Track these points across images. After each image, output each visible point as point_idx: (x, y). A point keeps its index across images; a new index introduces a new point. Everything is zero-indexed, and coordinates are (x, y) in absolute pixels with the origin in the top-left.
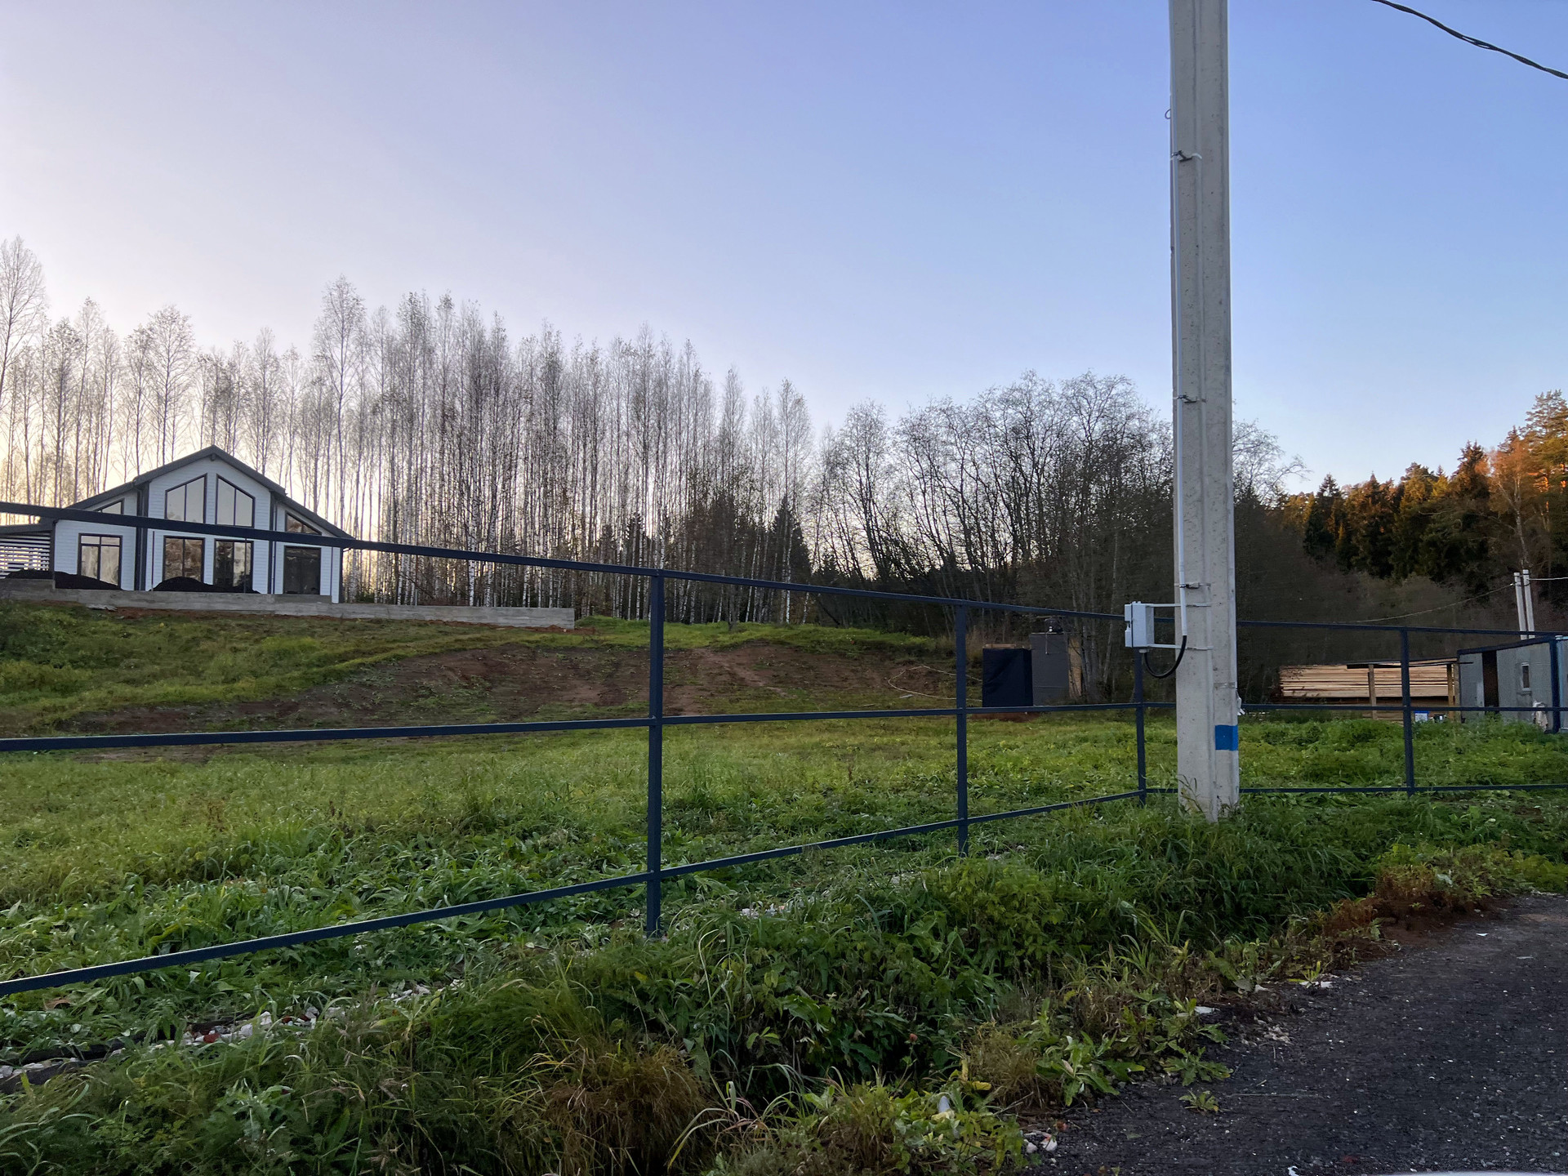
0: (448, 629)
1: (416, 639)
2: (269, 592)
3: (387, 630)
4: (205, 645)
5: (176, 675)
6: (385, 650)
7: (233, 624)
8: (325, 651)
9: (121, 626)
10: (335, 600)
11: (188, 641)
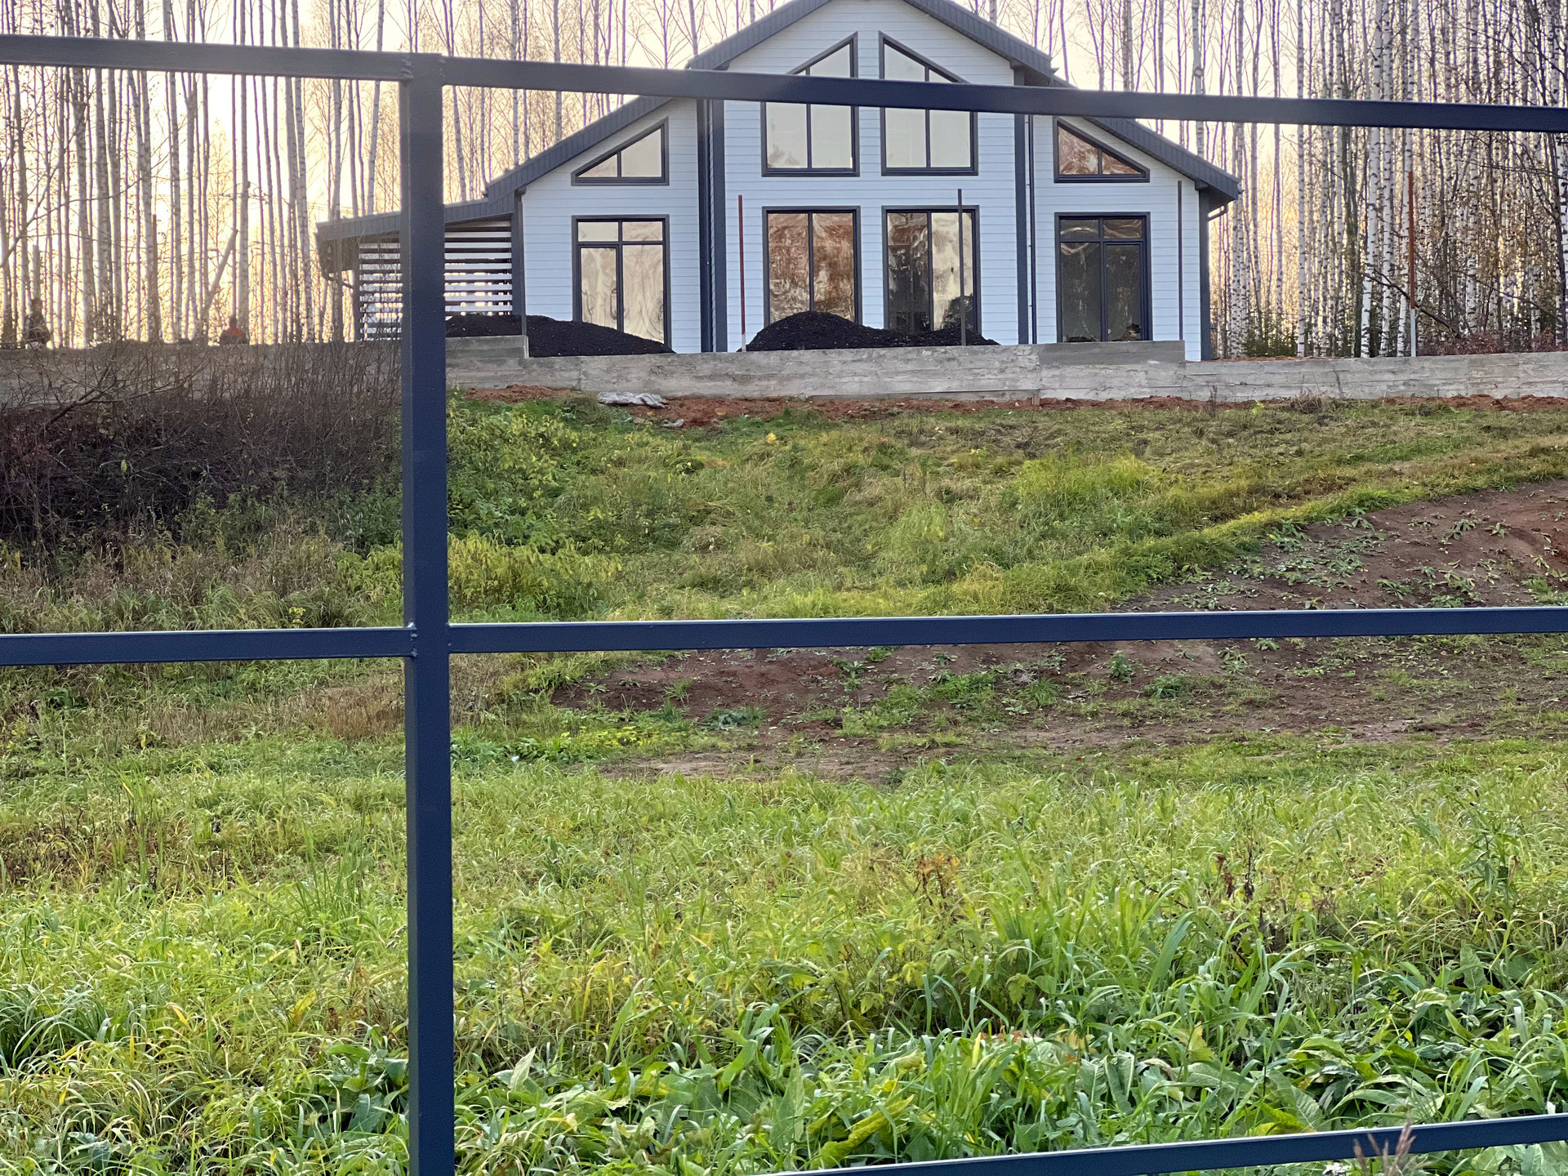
0: (1506, 419)
1: (1418, 451)
2: (1023, 339)
3: (1335, 429)
4: (876, 486)
5: (812, 566)
6: (1330, 486)
7: (940, 428)
8: (1173, 492)
9: (678, 444)
10: (1193, 352)
11: (834, 478)
